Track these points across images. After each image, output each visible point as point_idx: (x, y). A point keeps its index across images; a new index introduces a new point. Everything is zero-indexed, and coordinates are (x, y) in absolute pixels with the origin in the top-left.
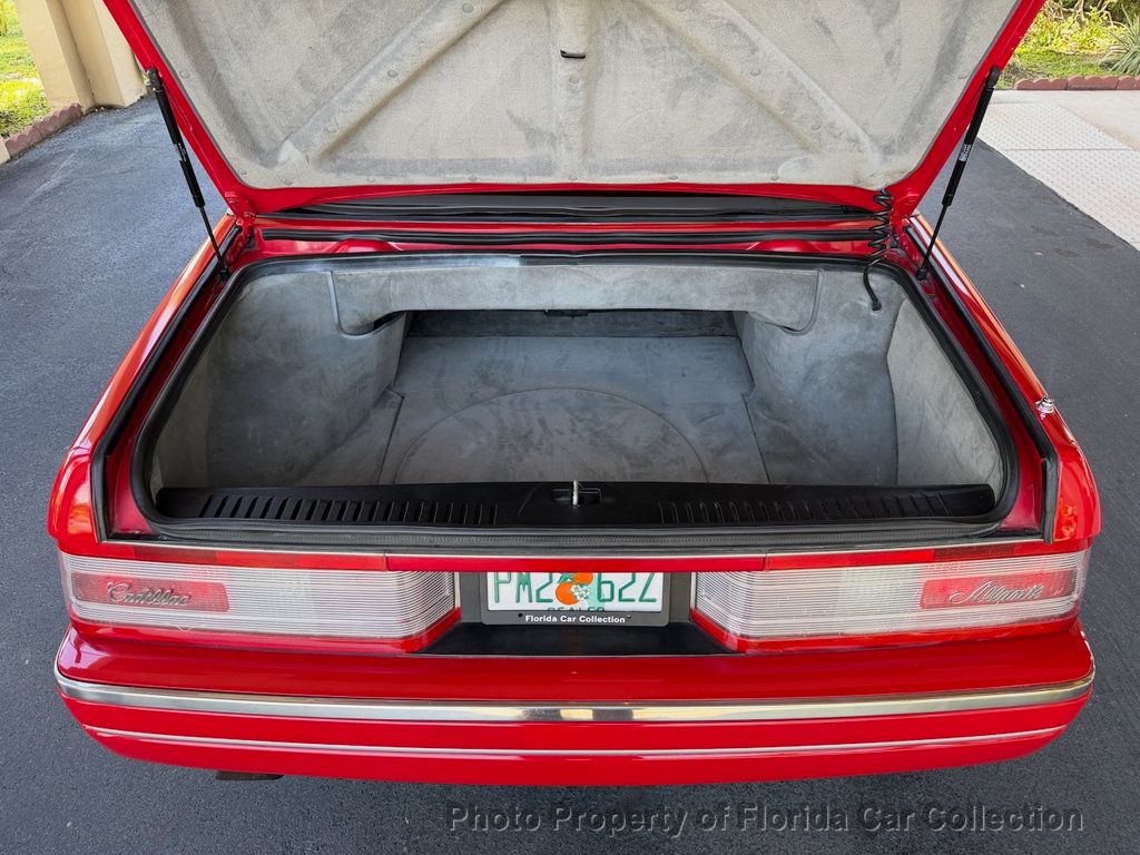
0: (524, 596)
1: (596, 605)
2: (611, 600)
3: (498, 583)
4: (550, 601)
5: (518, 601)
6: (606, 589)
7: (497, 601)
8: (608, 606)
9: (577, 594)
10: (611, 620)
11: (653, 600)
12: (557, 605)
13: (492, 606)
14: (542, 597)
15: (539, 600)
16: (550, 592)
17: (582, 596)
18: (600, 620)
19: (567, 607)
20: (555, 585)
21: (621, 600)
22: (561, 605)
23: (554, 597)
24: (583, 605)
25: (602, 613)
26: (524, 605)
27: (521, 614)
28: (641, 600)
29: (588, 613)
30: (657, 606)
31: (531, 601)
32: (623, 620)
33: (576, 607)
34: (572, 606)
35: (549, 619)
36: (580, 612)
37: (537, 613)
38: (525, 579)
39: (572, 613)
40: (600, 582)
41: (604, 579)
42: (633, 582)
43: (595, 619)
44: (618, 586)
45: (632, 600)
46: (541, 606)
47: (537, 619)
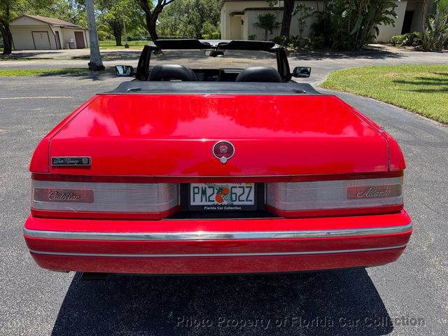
0: (204, 199)
1: (230, 203)
2: (235, 201)
3: (194, 193)
4: (213, 201)
5: (201, 201)
6: (234, 196)
7: (194, 201)
8: (235, 203)
9: (223, 198)
10: (236, 208)
11: (251, 200)
12: (216, 203)
13: (192, 203)
14: (210, 199)
15: (209, 201)
16: (213, 198)
17: (225, 199)
18: (232, 208)
19: (220, 204)
20: (215, 195)
21: (239, 200)
22: (218, 203)
23: (215, 200)
24: (225, 203)
25: (232, 206)
26: (204, 203)
27: (203, 206)
28: (247, 200)
29: (227, 206)
30: (252, 203)
31: (206, 201)
32: (240, 208)
33: (223, 204)
35: (213, 208)
36: (225, 206)
37: (209, 206)
38: (204, 192)
39: (221, 206)
40: (232, 194)
41: (233, 192)
42: (244, 193)
43: (230, 208)
44: (238, 195)
45: (243, 201)
46: (210, 203)
47: (209, 208)
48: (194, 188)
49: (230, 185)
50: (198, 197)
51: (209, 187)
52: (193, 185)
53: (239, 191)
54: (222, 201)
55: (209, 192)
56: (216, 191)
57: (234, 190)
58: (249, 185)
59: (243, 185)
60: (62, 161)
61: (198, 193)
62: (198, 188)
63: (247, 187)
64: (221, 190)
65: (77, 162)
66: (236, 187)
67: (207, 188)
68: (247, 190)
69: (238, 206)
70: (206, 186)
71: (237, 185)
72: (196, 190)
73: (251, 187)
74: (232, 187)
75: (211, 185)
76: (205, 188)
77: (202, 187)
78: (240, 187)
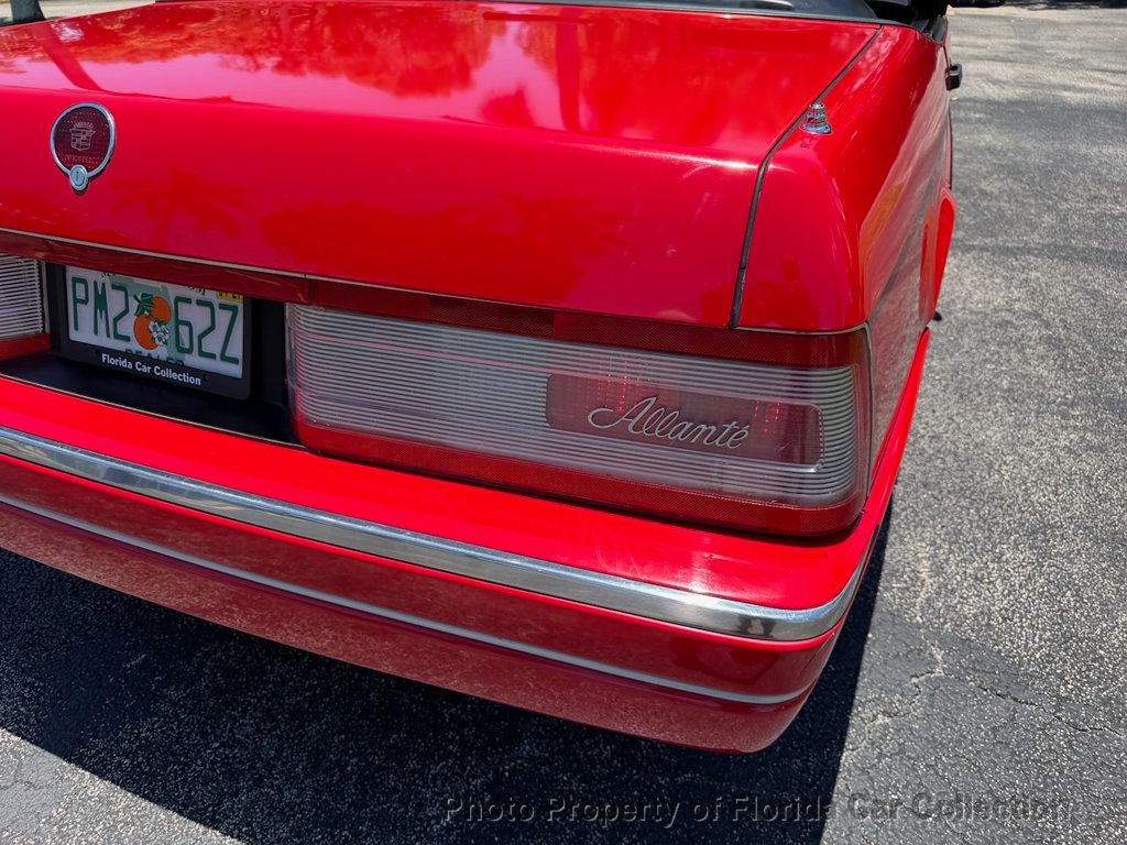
0: (101, 324)
1: (176, 355)
2: (189, 351)
3: (76, 301)
4: (127, 339)
5: (96, 332)
6: (184, 330)
7: (76, 328)
8: (192, 360)
9: (155, 335)
10: (186, 378)
11: (234, 361)
12: (135, 346)
13: (74, 336)
14: (119, 331)
15: (118, 337)
16: (127, 326)
18: (174, 376)
19: (145, 352)
20: (132, 317)
21: (202, 354)
22: (141, 349)
23: (132, 335)
24: (161, 352)
25: (179, 367)
26: (102, 341)
27: (99, 350)
28: (224, 358)
29: (164, 364)
30: (236, 370)
31: (108, 335)
32: (198, 381)
33: (154, 353)
34: (151, 351)
35: (124, 363)
36: (158, 362)
37: (114, 353)
38: (101, 303)
39: (149, 361)
40: (178, 322)
41: (182, 316)
42: (212, 328)
43: (168, 374)
44: (197, 332)
45: (212, 356)
46: (120, 346)
47: (113, 361)
48: (76, 280)
49: (174, 290)
50: (86, 313)
51: (114, 287)
52: (73, 272)
53: (198, 317)
55: (115, 301)
56: (134, 305)
57: (186, 312)
58: (228, 299)
59: (211, 295)
61: (85, 302)
62: (84, 281)
63: (222, 307)
64: (148, 303)
66: (188, 301)
67: (108, 288)
68: (223, 318)
69: (193, 372)
70: (106, 280)
71: (194, 294)
72: (80, 288)
73: (234, 309)
74: (178, 299)
75: (121, 279)
76: (104, 284)
77: (95, 283)
78: (200, 303)
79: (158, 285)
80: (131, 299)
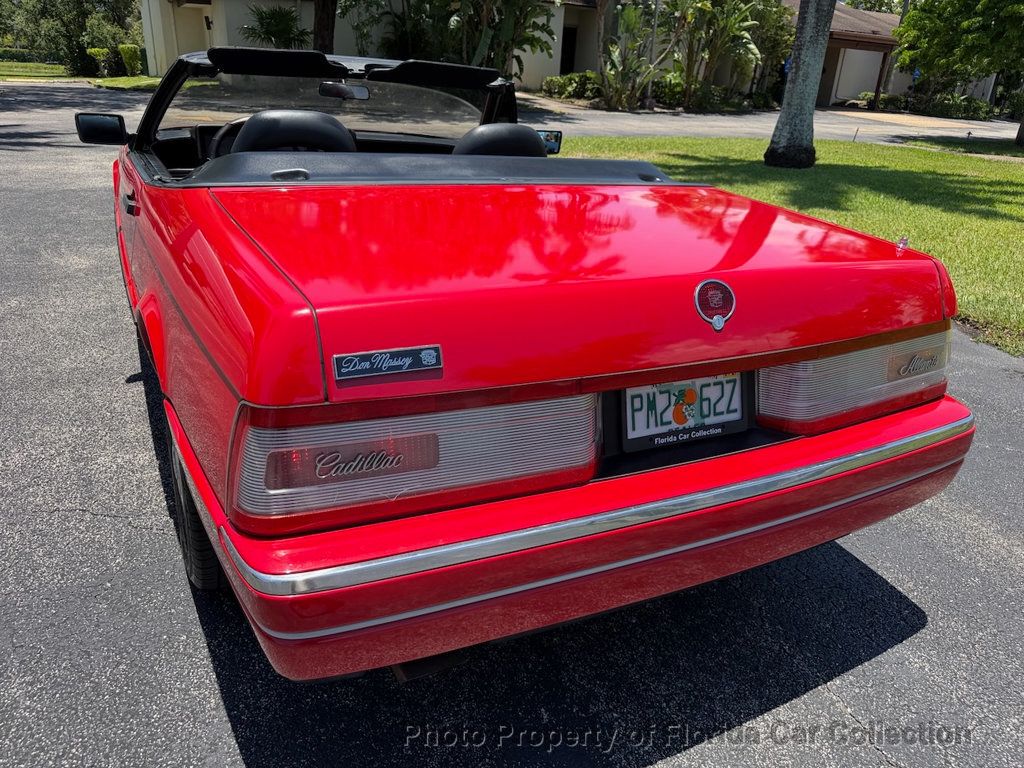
0: (652, 420)
1: (700, 421)
2: (708, 416)
3: (634, 411)
4: (670, 423)
5: (648, 427)
6: (705, 404)
7: (634, 429)
8: (708, 421)
9: (687, 413)
10: (712, 431)
11: (736, 411)
12: (674, 426)
13: (631, 435)
14: (664, 420)
15: (663, 424)
16: (669, 416)
17: (689, 415)
18: (705, 433)
19: (681, 427)
20: (672, 408)
21: (716, 414)
22: (677, 425)
23: (672, 419)
24: (691, 423)
25: (705, 427)
26: (653, 430)
27: (651, 438)
28: (729, 411)
29: (697, 429)
31: (657, 425)
32: (720, 430)
33: (686, 425)
35: (671, 439)
36: (691, 429)
37: (662, 436)
38: (652, 405)
39: (685, 431)
40: (702, 400)
41: (704, 396)
42: (722, 396)
43: (702, 433)
44: (713, 402)
45: (722, 413)
46: (664, 429)
47: (663, 441)
48: (633, 397)
49: (699, 382)
50: (641, 417)
51: (661, 393)
52: (630, 392)
53: (712, 393)
54: (686, 420)
55: (661, 402)
56: (673, 399)
57: (707, 392)
58: (730, 377)
59: (721, 378)
60: (367, 365)
61: (641, 409)
62: (640, 396)
63: (728, 382)
64: (682, 396)
65: (408, 361)
66: (709, 385)
67: (657, 394)
68: (728, 388)
69: (715, 426)
70: (655, 389)
71: (711, 380)
72: (637, 404)
73: (734, 381)
74: (703, 386)
75: (665, 386)
76: (654, 394)
77: (648, 395)
78: (715, 384)
79: (689, 382)
80: (672, 396)
